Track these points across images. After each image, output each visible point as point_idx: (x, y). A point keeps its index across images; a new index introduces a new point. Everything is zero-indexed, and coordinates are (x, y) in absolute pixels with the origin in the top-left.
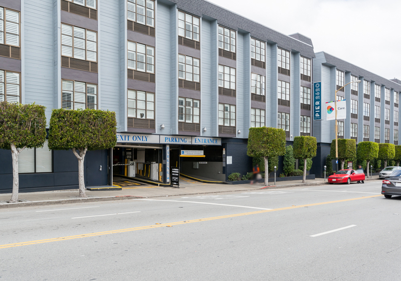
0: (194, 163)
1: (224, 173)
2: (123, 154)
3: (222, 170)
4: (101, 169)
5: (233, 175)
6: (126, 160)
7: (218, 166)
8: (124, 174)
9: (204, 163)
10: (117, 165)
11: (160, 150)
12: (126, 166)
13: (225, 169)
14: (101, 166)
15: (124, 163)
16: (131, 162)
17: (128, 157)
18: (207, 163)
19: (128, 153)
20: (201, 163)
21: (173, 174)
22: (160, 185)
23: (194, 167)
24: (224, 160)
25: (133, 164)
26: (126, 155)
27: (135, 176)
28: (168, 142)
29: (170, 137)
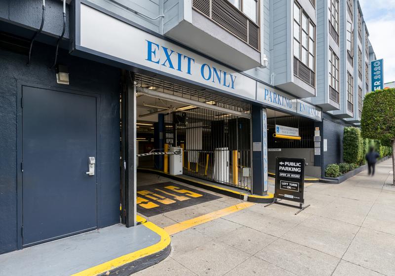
1: (316, 165)
2: (161, 137)
3: (313, 161)
4: (92, 171)
6: (166, 146)
8: (163, 169)
10: (150, 154)
11: (243, 121)
12: (166, 156)
13: (319, 160)
14: (93, 160)
15: (163, 151)
16: (176, 149)
17: (168, 141)
18: (280, 150)
19: (168, 135)
20: (270, 149)
21: (282, 174)
22: (250, 200)
24: (317, 144)
25: (179, 153)
26: (165, 139)
27: (182, 173)
28: (268, 101)
29: (272, 91)
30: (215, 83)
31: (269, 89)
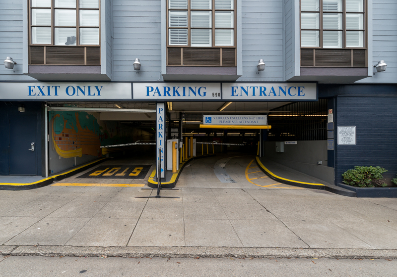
0: (277, 143)
1: (330, 164)
3: (326, 158)
5: (357, 172)
7: (318, 150)
9: (291, 143)
13: (332, 157)
18: (296, 143)
20: (287, 143)
23: (277, 150)
24: (330, 135)
28: (153, 96)
29: (161, 86)
30: (79, 96)
31: (154, 85)
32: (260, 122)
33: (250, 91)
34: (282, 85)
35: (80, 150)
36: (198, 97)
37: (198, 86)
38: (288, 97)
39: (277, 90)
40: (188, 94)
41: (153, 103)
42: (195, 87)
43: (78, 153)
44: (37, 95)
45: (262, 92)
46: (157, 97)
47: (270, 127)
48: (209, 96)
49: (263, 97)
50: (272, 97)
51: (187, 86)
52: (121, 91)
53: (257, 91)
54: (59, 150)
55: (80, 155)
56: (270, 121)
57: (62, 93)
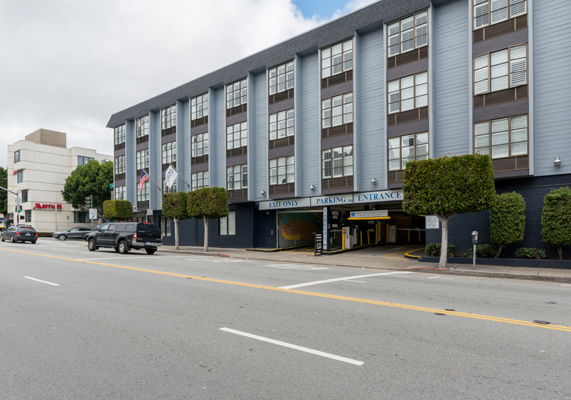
4: (272, 234)
28: (320, 204)
29: (323, 198)
30: (289, 206)
31: (320, 198)
32: (383, 215)
33: (369, 197)
34: (387, 192)
35: (299, 235)
36: (341, 203)
37: (341, 196)
38: (391, 199)
39: (384, 195)
40: (336, 201)
41: (321, 207)
42: (340, 197)
43: (297, 237)
44: (273, 208)
45: (375, 197)
46: (322, 204)
47: (389, 218)
48: (347, 202)
49: (376, 200)
50: (381, 200)
51: (336, 197)
52: (304, 203)
53: (373, 197)
54: (284, 234)
55: (299, 239)
56: (390, 214)
57: (282, 205)
